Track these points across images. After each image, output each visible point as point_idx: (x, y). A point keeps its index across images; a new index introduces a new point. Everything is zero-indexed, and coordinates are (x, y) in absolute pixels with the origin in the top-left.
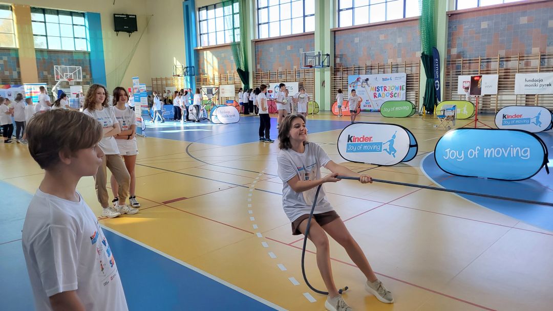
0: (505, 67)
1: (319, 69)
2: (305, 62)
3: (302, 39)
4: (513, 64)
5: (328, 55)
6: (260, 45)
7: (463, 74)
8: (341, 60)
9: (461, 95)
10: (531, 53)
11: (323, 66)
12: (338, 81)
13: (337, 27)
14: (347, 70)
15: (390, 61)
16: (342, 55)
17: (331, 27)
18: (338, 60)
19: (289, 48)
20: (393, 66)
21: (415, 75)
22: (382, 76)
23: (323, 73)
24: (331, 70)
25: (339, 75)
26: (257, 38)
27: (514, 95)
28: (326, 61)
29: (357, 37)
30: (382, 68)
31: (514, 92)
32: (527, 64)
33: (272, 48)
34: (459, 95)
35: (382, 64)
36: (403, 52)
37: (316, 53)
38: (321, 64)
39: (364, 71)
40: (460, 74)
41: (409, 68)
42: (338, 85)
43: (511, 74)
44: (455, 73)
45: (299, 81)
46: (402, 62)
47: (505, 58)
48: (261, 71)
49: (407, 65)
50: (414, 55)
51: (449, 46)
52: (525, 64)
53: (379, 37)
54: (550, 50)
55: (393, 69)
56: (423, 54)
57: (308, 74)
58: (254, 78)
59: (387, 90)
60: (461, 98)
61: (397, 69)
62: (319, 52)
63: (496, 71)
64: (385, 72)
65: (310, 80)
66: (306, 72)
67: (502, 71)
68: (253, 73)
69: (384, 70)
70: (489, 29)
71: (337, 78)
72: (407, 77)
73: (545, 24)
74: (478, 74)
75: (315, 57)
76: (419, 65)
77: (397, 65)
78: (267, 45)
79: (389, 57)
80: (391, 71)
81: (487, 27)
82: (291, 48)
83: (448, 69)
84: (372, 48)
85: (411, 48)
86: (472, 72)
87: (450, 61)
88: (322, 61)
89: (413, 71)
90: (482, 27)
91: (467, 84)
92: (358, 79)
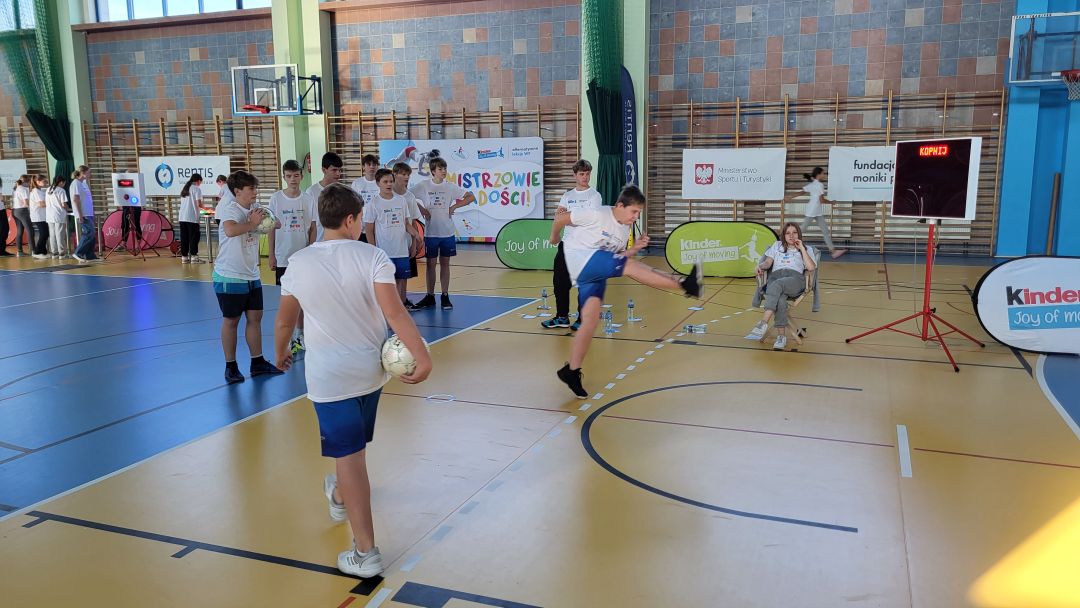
0: (797, 127)
1: (291, 121)
2: (247, 98)
3: (234, 33)
5: (314, 79)
6: (102, 41)
7: (695, 146)
8: (354, 97)
9: (692, 201)
10: (862, 94)
11: (303, 111)
12: (349, 155)
14: (373, 125)
15: (495, 104)
16: (357, 82)
18: (347, 97)
19: (194, 54)
20: (506, 119)
21: (564, 145)
22: (473, 145)
23: (303, 131)
24: (328, 124)
25: (351, 138)
26: (91, 19)
28: (310, 96)
29: (396, 32)
30: (474, 124)
32: (854, 122)
33: (142, 53)
34: (686, 201)
35: (472, 110)
36: (528, 81)
37: (280, 73)
38: (296, 103)
39: (424, 130)
40: (685, 146)
41: (548, 126)
43: (813, 147)
44: (671, 142)
45: (233, 153)
46: (529, 108)
47: (798, 105)
48: (110, 122)
49: (544, 118)
50: (561, 88)
51: (654, 69)
52: (848, 122)
53: (460, 36)
54: (911, 86)
55: (505, 126)
56: (592, 84)
57: (258, 133)
58: (87, 139)
59: (491, 185)
60: (691, 208)
61: (516, 128)
62: (288, 69)
63: (779, 140)
64: (482, 135)
65: (265, 150)
66: (251, 126)
67: (794, 140)
68: (86, 128)
69: (479, 128)
70: (757, 27)
71: (345, 146)
72: (545, 150)
73: (898, 18)
74: (733, 145)
75: (277, 82)
76: (574, 117)
77: (516, 115)
78: (124, 42)
79: (492, 93)
80: (499, 133)
81: (750, 19)
82: (203, 55)
83: (651, 130)
84: (442, 67)
85: (550, 71)
86: (716, 141)
87: (657, 110)
88: (300, 96)
89: (559, 134)
90: (739, 19)
91: (707, 173)
92: (408, 152)
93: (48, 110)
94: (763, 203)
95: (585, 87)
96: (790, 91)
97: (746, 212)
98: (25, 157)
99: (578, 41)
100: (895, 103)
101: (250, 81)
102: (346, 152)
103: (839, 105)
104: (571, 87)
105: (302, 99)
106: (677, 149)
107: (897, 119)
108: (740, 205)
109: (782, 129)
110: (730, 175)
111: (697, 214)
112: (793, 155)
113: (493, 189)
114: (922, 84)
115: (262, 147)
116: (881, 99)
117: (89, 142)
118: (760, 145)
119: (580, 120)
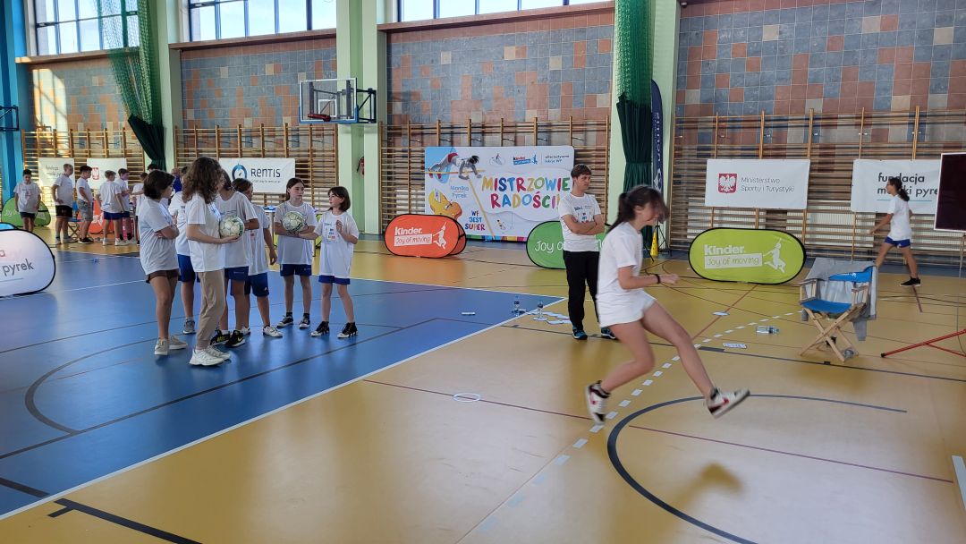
0: (821, 140)
1: (349, 128)
2: (312, 107)
3: (305, 51)
4: (843, 134)
5: (371, 91)
6: (194, 58)
7: (719, 156)
8: (405, 107)
9: (714, 208)
10: (889, 110)
11: (359, 120)
12: (397, 159)
13: (394, 20)
14: (420, 133)
15: (531, 116)
16: (408, 94)
17: (380, 20)
18: (398, 107)
19: (269, 70)
20: (540, 129)
21: (594, 153)
22: (510, 152)
23: (358, 137)
24: (381, 132)
25: (401, 144)
26: (186, 39)
27: (848, 212)
28: (366, 107)
29: (444, 50)
30: (510, 133)
31: (849, 205)
32: (879, 136)
33: (226, 68)
34: (709, 208)
35: (510, 120)
36: (563, 94)
37: (342, 86)
38: (354, 114)
39: (465, 138)
40: (709, 156)
41: (580, 136)
42: (397, 170)
43: (836, 159)
44: (696, 152)
45: (298, 156)
46: (562, 119)
47: (823, 119)
48: (197, 127)
49: (576, 128)
50: (592, 101)
51: (681, 84)
52: (873, 136)
53: (502, 54)
54: (939, 101)
55: (540, 135)
56: (622, 98)
57: (320, 139)
58: (177, 142)
59: (524, 189)
60: (713, 215)
61: (550, 137)
62: (348, 82)
63: (803, 152)
64: (518, 143)
65: (326, 153)
66: (314, 133)
67: (818, 151)
68: (177, 132)
69: (516, 137)
70: (783, 45)
71: (395, 151)
72: (575, 157)
73: (927, 36)
74: (757, 156)
75: (338, 94)
76: (604, 128)
77: (550, 125)
78: (211, 59)
79: (528, 106)
80: (533, 141)
81: (777, 38)
82: (277, 70)
83: (677, 141)
84: (484, 81)
85: (583, 85)
86: (740, 152)
87: (682, 122)
88: (357, 106)
89: (589, 143)
90: (766, 38)
91: (731, 181)
92: (450, 158)
93: (147, 117)
94: (785, 212)
95: (615, 100)
96: (815, 106)
97: (767, 219)
98: (126, 156)
99: (610, 57)
100: (923, 118)
101: (315, 93)
102: (395, 157)
103: (864, 119)
104: (601, 100)
105: (358, 109)
106: (701, 159)
107: (923, 134)
108: (761, 213)
109: (806, 141)
110: (753, 185)
111: (719, 221)
112: (817, 166)
113: (527, 193)
114: (950, 100)
115: (323, 151)
116: (908, 114)
117: (179, 145)
118: (783, 156)
119: (609, 130)
